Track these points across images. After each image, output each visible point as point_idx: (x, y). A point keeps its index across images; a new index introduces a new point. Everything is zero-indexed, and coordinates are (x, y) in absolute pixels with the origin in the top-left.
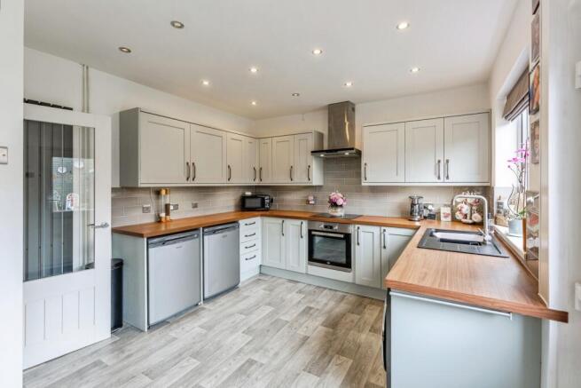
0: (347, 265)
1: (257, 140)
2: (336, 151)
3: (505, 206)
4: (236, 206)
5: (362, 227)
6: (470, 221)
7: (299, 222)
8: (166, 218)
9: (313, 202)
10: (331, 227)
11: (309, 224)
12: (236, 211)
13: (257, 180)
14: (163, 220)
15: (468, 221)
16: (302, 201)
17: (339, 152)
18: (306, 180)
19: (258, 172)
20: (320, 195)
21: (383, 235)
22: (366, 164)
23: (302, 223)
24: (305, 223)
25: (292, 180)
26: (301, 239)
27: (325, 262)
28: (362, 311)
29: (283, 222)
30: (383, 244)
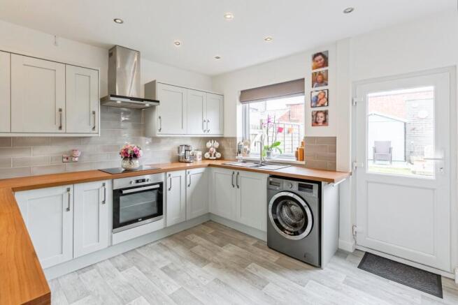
0: (160, 213)
10: (144, 181)
11: (113, 185)
15: (213, 158)
20: (88, 149)
21: (188, 176)
22: (160, 118)
23: (104, 185)
24: (108, 183)
25: (60, 128)
26: (101, 205)
27: (136, 221)
28: (192, 243)
29: (68, 190)
30: (188, 183)
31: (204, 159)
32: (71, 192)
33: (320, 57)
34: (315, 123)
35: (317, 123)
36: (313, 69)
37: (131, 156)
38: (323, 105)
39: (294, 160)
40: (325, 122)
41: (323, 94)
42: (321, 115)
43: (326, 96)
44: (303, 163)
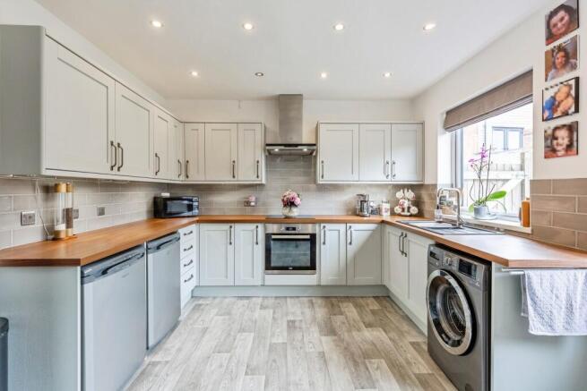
0: (312, 267)
1: (182, 125)
2: (297, 145)
3: (448, 199)
4: (148, 212)
5: (329, 226)
6: (408, 214)
7: (253, 226)
8: (67, 232)
9: (253, 204)
10: (294, 229)
11: (265, 229)
12: (149, 220)
13: (182, 177)
14: (63, 236)
15: (406, 213)
16: (239, 203)
17: (300, 147)
18: (254, 177)
19: (185, 166)
20: (263, 195)
21: (349, 232)
22: (322, 162)
23: (257, 227)
24: (261, 226)
25: (234, 177)
26: (255, 246)
27: (286, 268)
28: (340, 311)
29: (231, 227)
30: (349, 241)
31: (393, 214)
32: (232, 229)
33: (562, 13)
34: (551, 152)
35: (554, 151)
36: (548, 43)
37: (290, 204)
38: (566, 114)
39: (517, 224)
40: (571, 148)
41: (565, 89)
42: (563, 134)
43: (573, 92)
44: (528, 230)
